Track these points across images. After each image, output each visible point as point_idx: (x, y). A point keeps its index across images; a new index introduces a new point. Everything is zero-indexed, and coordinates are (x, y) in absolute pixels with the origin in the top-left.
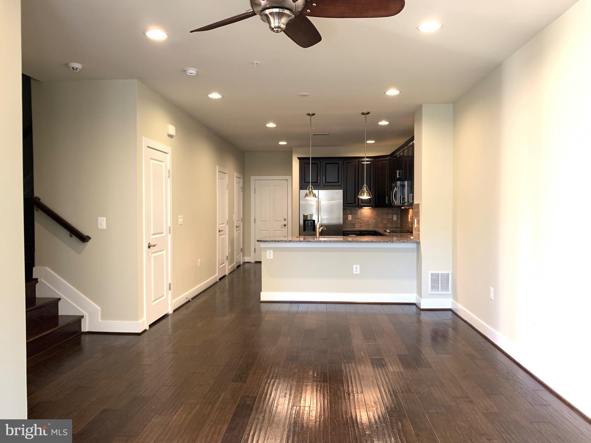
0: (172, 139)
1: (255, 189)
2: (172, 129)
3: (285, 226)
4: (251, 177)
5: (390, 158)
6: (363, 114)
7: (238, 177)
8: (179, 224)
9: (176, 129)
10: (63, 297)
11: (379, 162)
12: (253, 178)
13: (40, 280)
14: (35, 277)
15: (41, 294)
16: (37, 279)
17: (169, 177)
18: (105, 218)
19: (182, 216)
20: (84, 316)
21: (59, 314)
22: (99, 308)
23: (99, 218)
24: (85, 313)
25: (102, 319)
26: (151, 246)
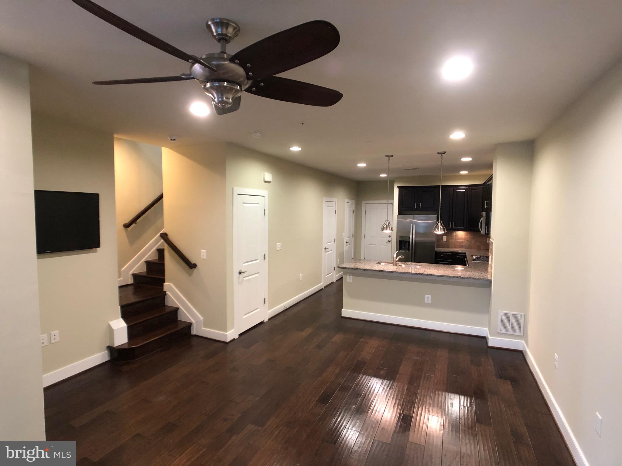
0: (270, 184)
1: (365, 211)
2: (268, 176)
3: (390, 241)
4: (363, 201)
5: (483, 187)
6: (439, 154)
7: (349, 202)
8: (277, 250)
9: (273, 176)
10: (181, 308)
11: (473, 190)
12: (364, 202)
13: (168, 293)
14: (165, 290)
15: (168, 303)
16: (166, 292)
17: (264, 215)
18: (205, 251)
19: (281, 243)
20: (193, 323)
21: (178, 319)
22: (202, 318)
23: (202, 250)
24: (193, 321)
25: (204, 327)
26: (242, 273)
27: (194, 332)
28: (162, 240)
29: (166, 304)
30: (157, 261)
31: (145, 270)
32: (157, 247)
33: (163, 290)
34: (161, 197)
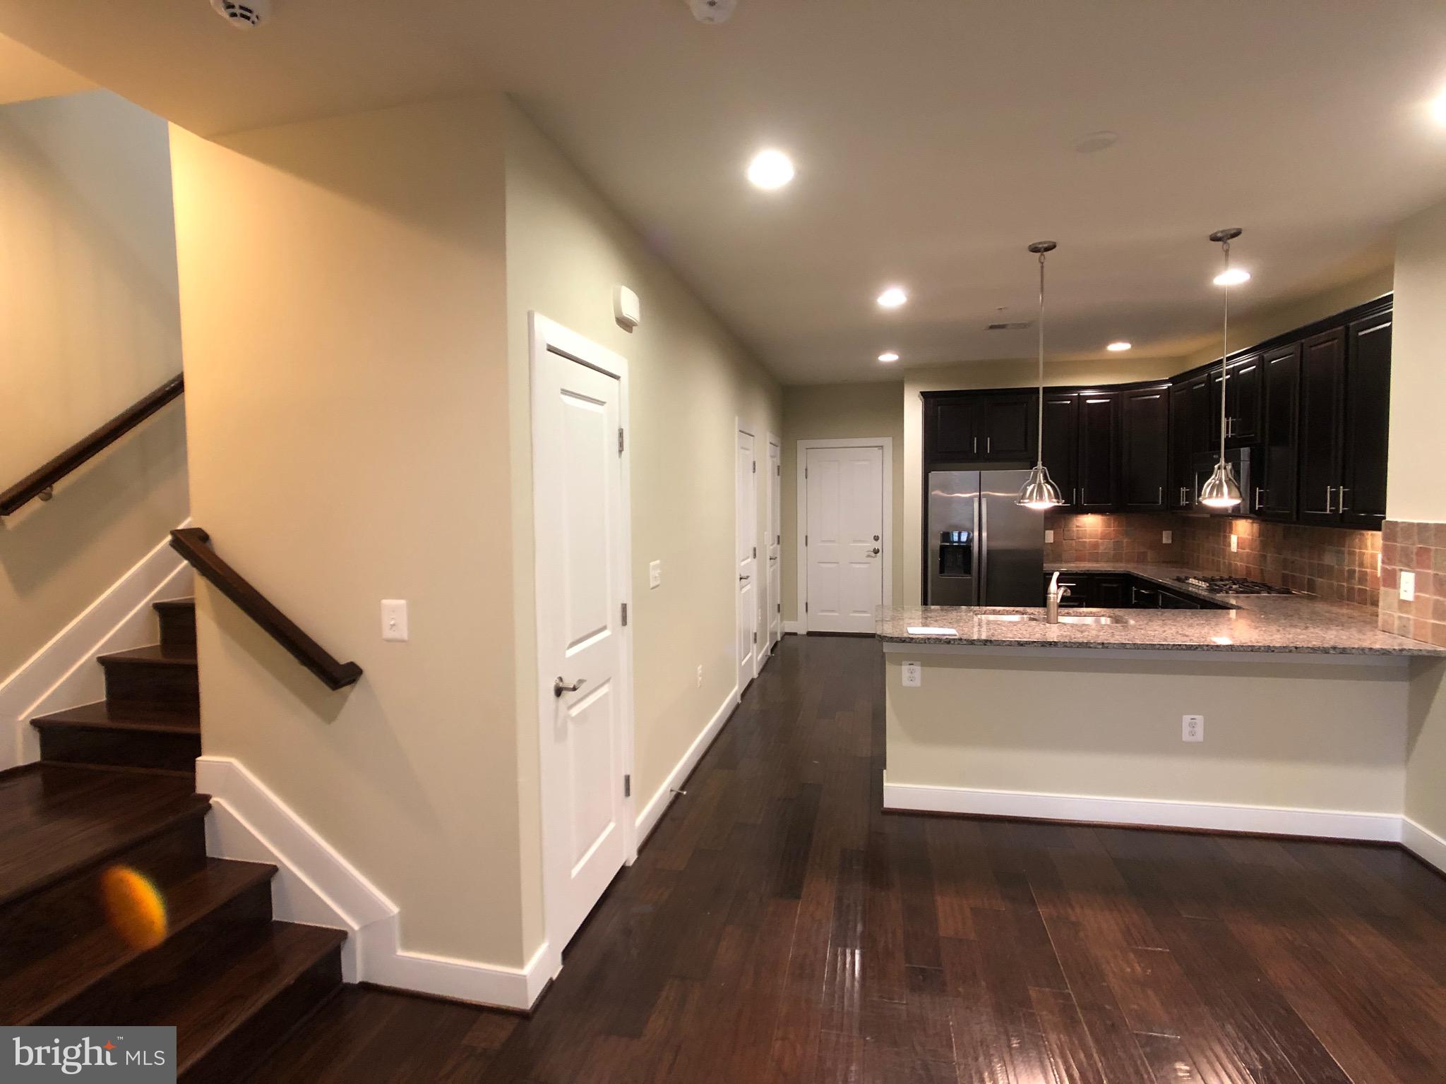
0: (632, 334)
1: (806, 470)
2: (631, 304)
3: (876, 552)
4: (799, 441)
7: (773, 442)
8: (652, 585)
9: (641, 302)
10: (285, 866)
12: (802, 444)
13: (217, 803)
14: (201, 789)
15: (220, 846)
16: (207, 797)
17: (621, 451)
18: (403, 602)
19: (658, 562)
20: (350, 934)
21: (274, 918)
22: (394, 909)
23: (385, 602)
24: (353, 924)
25: (407, 946)
26: (568, 689)
27: (356, 970)
28: (185, 562)
29: (210, 853)
30: (158, 657)
31: (99, 695)
32: (153, 598)
33: (193, 787)
34: (175, 389)
